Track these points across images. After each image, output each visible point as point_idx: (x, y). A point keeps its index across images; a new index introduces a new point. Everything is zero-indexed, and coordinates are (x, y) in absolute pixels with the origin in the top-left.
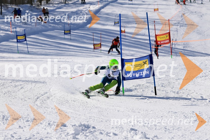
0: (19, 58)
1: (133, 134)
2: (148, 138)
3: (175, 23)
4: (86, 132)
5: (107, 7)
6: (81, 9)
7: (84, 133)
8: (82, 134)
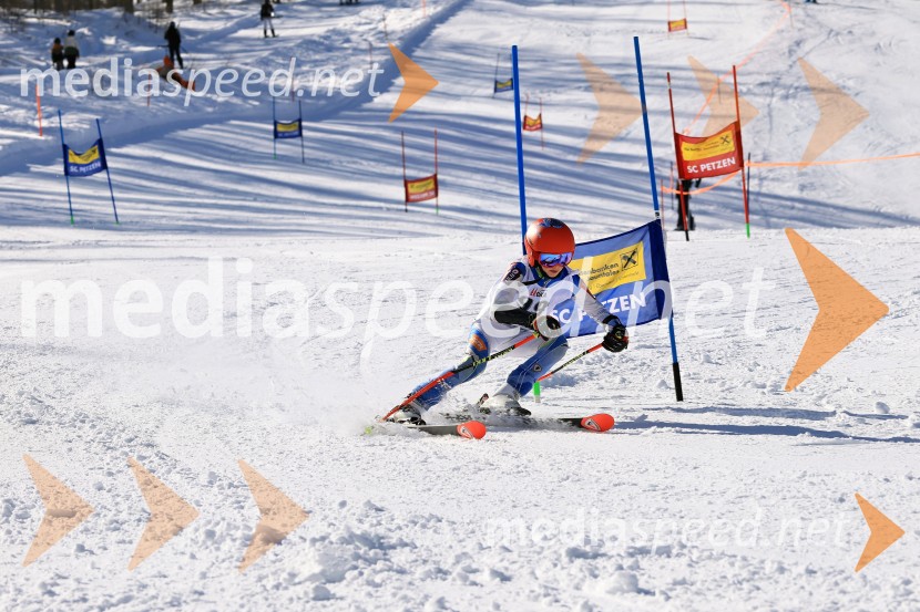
0: (77, 245)
1: (580, 575)
2: (647, 593)
3: (762, 84)
4: (373, 566)
5: (462, 16)
6: (347, 27)
7: (366, 572)
8: (355, 578)
